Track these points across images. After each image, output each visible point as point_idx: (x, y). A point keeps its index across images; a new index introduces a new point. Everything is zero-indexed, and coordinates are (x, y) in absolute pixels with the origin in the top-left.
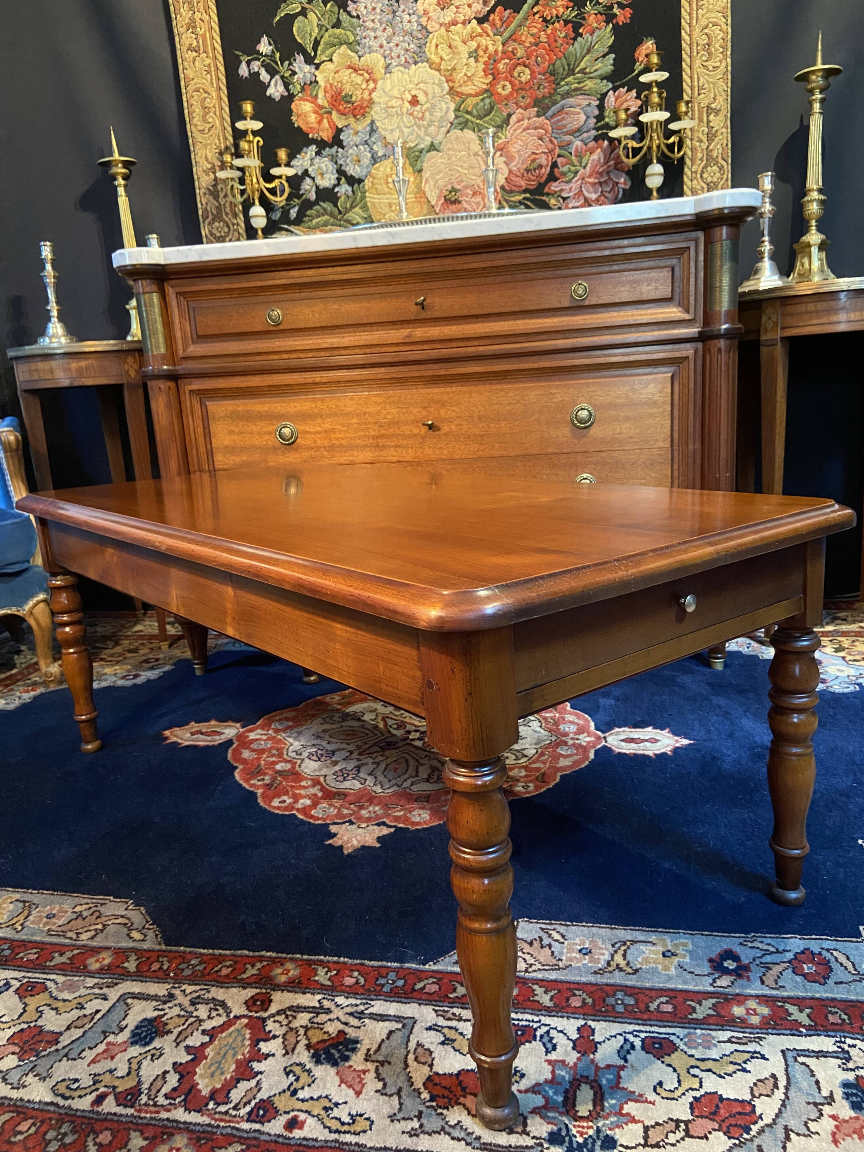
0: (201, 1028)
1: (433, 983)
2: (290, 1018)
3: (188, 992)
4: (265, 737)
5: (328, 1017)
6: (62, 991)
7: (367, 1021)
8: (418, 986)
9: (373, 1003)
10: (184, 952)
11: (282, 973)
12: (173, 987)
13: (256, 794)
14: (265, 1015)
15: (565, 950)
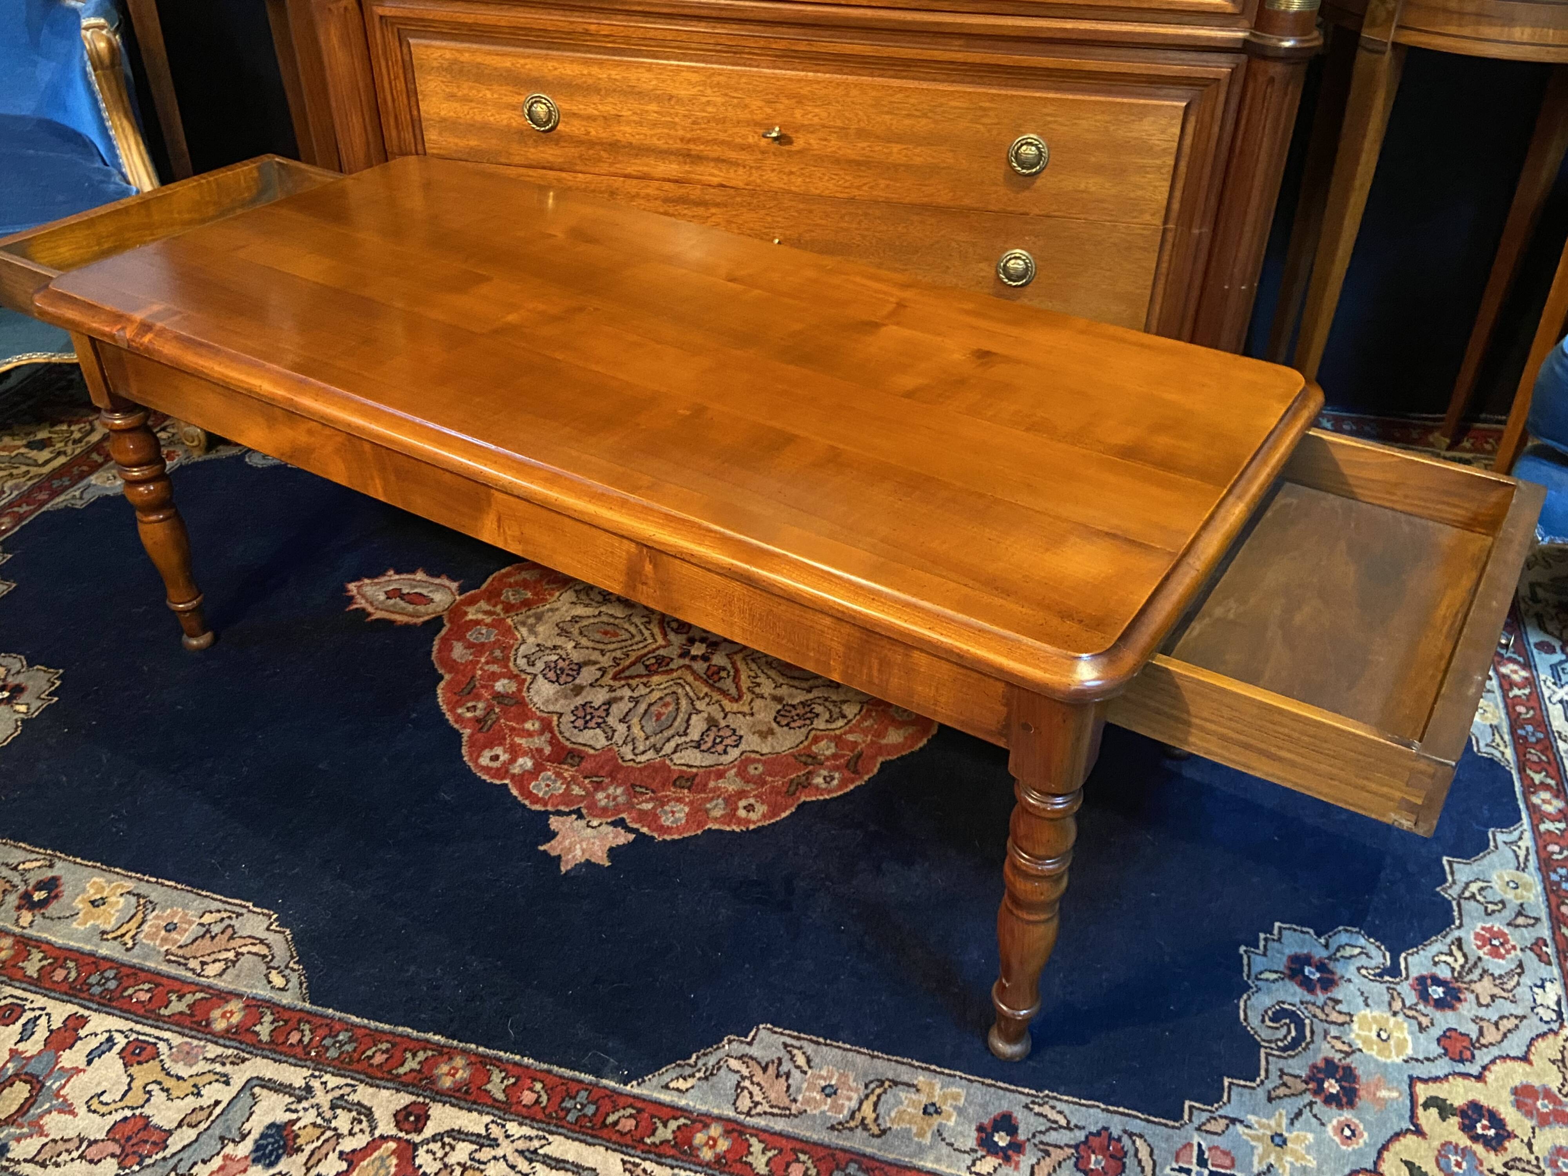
0: (338, 1148)
1: (631, 1116)
2: (447, 1149)
3: (330, 1086)
4: (488, 620)
5: (493, 1153)
6: (176, 1062)
7: (538, 1166)
8: (611, 1119)
9: (551, 1138)
10: (332, 1018)
11: (448, 1074)
12: (312, 1076)
13: (460, 736)
14: (417, 1139)
15: (805, 1085)
